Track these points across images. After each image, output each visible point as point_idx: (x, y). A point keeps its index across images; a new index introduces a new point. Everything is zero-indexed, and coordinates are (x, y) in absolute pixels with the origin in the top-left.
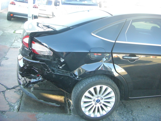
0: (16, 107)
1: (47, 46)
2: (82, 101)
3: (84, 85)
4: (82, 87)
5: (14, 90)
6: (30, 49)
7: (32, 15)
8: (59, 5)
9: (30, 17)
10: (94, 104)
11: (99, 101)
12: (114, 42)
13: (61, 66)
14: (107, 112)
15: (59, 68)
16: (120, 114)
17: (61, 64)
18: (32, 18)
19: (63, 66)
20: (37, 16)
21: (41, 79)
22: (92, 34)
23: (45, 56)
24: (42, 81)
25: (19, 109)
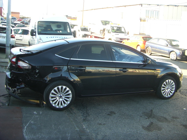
0: (7, 104)
1: (28, 62)
2: (50, 96)
3: (51, 86)
4: (50, 87)
5: (4, 97)
6: (16, 65)
7: (10, 45)
8: (35, 35)
9: (8, 47)
10: (58, 99)
11: (62, 97)
12: (69, 59)
13: (36, 75)
14: (67, 104)
15: (35, 77)
16: (79, 109)
17: (37, 73)
18: (9, 47)
19: (38, 75)
20: (14, 46)
21: (23, 86)
22: (56, 55)
23: (26, 69)
24: (24, 88)
25: (9, 105)
